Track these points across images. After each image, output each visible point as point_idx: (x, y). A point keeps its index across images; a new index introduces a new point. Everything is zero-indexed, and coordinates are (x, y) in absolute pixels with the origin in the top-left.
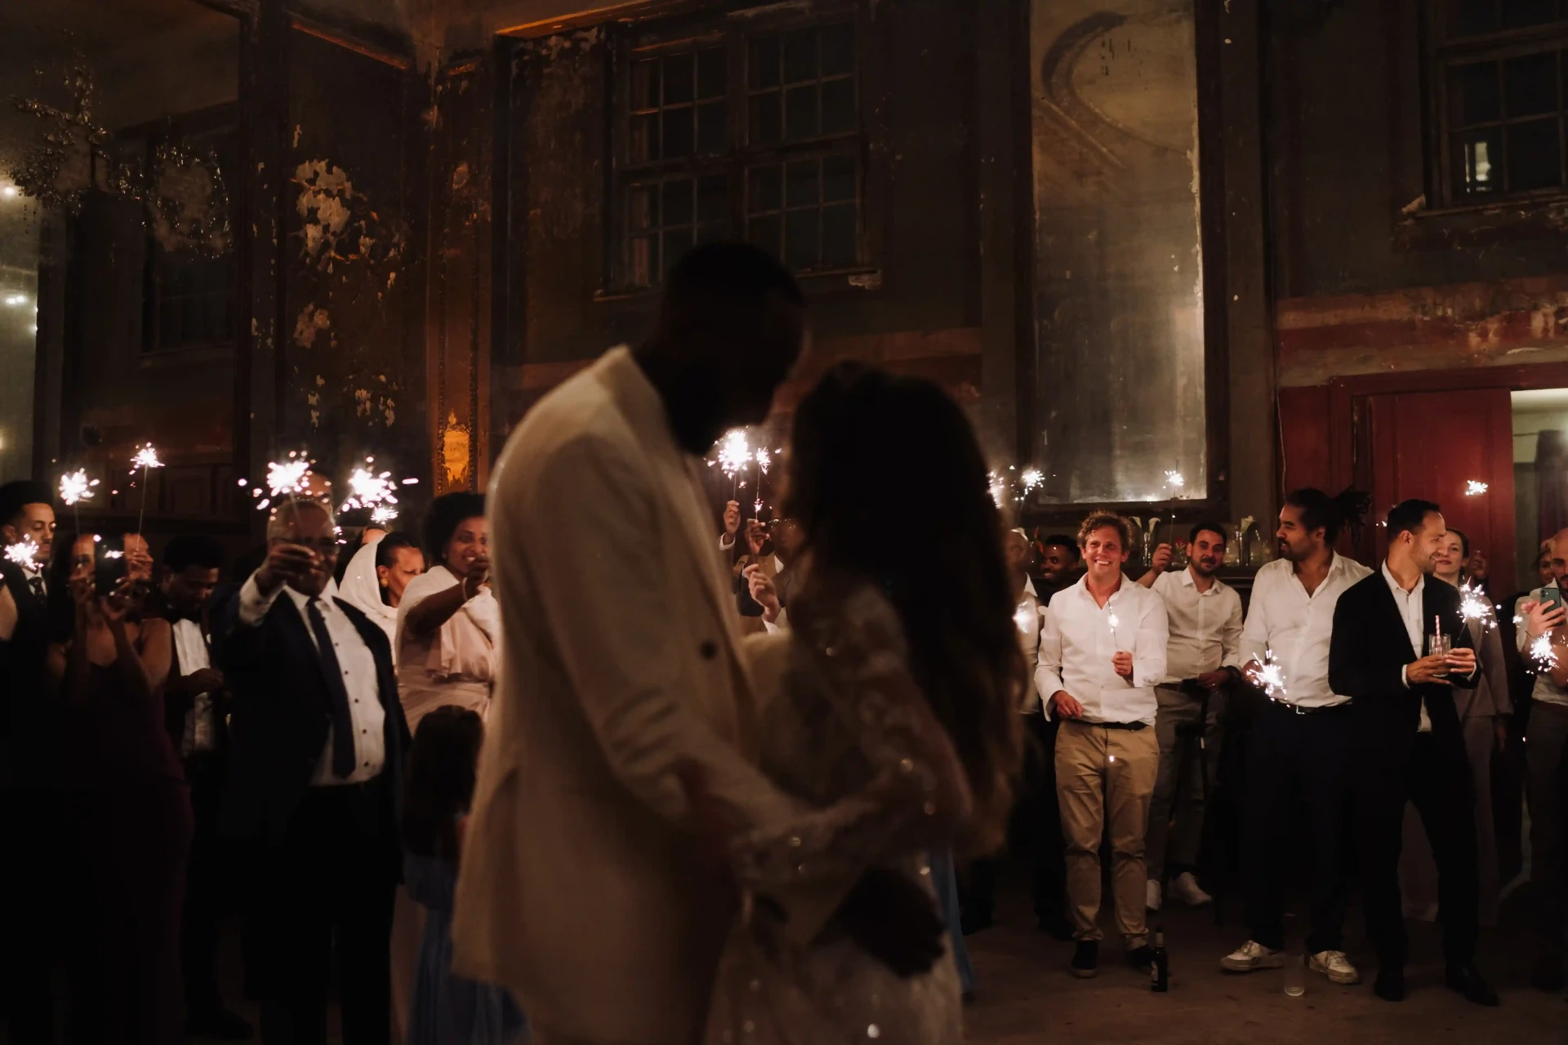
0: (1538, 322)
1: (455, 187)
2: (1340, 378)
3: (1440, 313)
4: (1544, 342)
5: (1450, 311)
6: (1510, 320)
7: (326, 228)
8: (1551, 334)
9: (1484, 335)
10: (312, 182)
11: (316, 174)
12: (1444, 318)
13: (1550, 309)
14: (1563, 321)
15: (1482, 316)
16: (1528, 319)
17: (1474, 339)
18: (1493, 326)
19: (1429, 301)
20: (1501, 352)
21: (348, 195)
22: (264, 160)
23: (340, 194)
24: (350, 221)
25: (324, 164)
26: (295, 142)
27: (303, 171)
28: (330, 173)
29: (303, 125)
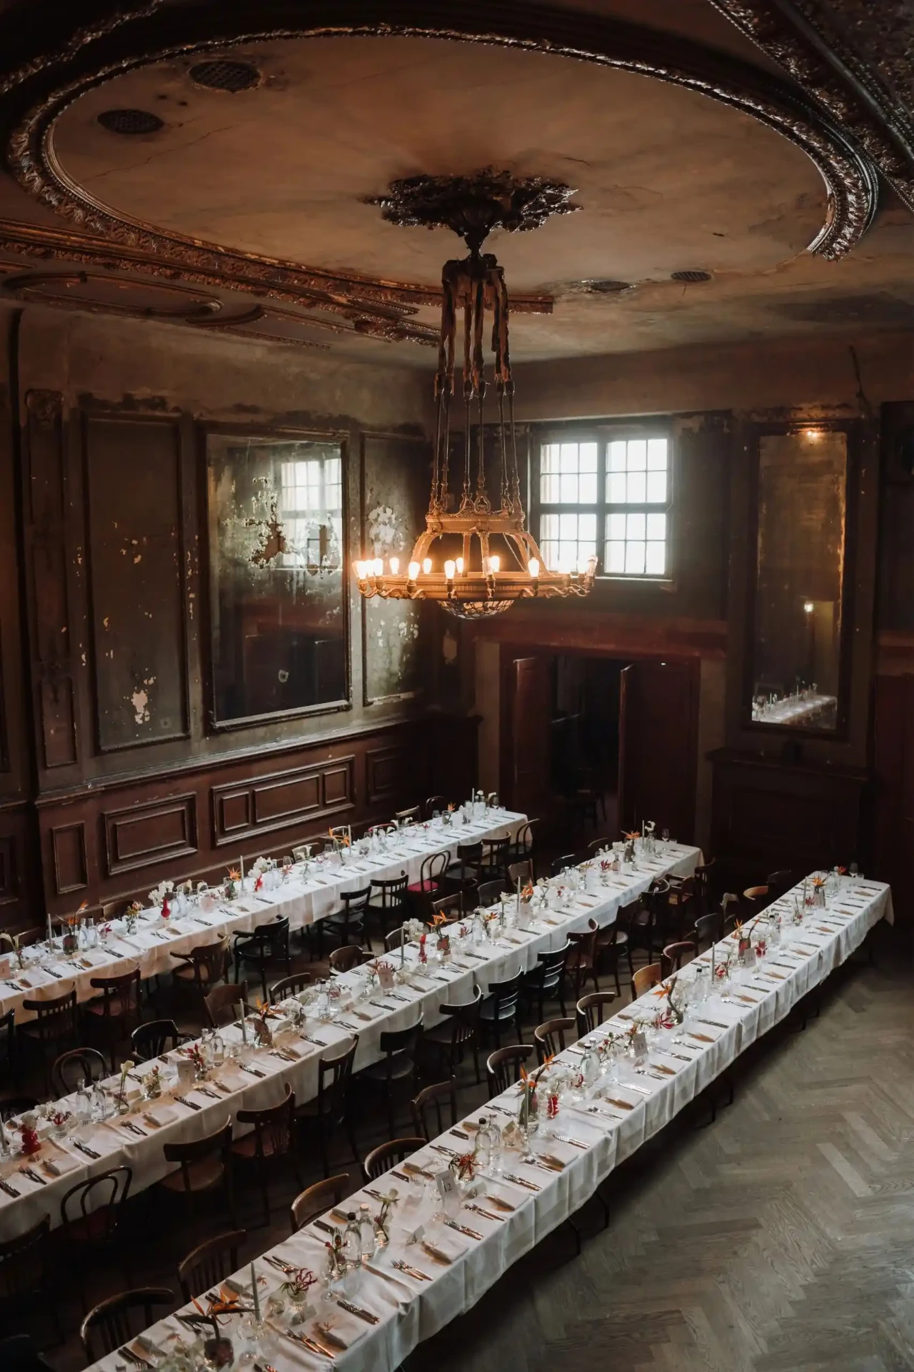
7: (383, 543)
10: (376, 520)
11: (379, 515)
21: (394, 521)
22: (354, 516)
23: (390, 522)
24: (395, 535)
25: (381, 508)
26: (368, 501)
27: (372, 515)
28: (385, 512)
29: (372, 490)
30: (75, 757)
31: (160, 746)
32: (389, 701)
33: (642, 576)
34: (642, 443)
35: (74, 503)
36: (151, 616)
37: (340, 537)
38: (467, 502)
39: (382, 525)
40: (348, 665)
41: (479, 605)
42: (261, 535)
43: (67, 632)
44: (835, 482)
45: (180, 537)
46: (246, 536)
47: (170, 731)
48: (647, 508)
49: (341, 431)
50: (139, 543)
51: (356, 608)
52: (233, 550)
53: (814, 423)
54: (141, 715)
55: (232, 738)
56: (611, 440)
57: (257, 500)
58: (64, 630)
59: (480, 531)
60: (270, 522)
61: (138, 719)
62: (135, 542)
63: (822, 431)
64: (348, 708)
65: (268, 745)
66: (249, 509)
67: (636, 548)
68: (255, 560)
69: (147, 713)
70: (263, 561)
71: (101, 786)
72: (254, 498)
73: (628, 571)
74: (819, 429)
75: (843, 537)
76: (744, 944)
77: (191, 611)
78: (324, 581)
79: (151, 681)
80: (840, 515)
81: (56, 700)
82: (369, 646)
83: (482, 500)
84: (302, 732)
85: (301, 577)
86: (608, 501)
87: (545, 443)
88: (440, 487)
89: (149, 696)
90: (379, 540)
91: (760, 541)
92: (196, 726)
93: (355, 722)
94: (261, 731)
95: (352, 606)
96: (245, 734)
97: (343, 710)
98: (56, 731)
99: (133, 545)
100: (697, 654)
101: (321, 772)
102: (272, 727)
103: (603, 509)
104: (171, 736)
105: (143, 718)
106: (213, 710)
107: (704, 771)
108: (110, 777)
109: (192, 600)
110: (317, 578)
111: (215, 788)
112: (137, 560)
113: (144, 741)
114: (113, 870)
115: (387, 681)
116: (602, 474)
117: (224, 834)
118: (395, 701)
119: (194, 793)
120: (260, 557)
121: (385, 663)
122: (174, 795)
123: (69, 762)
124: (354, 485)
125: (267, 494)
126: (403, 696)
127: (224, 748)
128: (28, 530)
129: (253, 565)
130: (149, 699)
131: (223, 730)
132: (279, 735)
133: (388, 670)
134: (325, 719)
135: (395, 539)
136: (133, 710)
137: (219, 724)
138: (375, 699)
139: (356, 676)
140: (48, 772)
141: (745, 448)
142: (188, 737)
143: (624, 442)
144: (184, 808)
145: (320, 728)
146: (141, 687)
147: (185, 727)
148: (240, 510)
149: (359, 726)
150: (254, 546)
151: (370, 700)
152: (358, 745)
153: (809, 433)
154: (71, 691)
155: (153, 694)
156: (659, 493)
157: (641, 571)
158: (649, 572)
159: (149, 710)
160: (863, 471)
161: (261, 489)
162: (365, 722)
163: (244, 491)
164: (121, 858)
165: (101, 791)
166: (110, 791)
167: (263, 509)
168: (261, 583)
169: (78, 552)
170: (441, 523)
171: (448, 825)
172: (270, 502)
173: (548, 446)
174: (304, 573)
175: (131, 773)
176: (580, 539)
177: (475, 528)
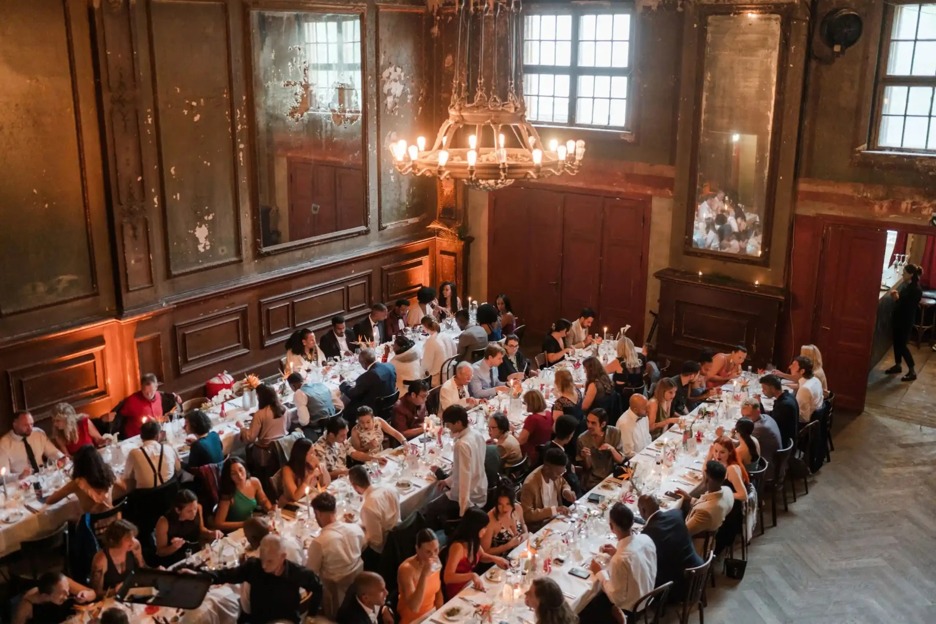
0: (904, 206)
1: (446, 65)
2: (820, 214)
3: (865, 195)
4: (905, 214)
5: (869, 195)
6: (893, 202)
7: (395, 97)
8: (909, 211)
9: (881, 207)
10: (388, 78)
11: (390, 73)
12: (866, 197)
13: (909, 201)
14: (914, 207)
15: (882, 199)
16: (900, 204)
17: (877, 208)
18: (886, 204)
19: (862, 189)
20: (887, 215)
21: (403, 79)
22: (371, 75)
23: (400, 79)
24: (404, 90)
25: (393, 68)
26: (382, 63)
27: (385, 74)
28: (396, 71)
29: (385, 52)
30: (151, 281)
31: (218, 269)
32: (399, 225)
33: (606, 127)
34: (608, 17)
35: (143, 72)
36: (209, 164)
37: (360, 93)
38: (481, 96)
39: (393, 83)
40: (366, 198)
41: (492, 182)
42: (296, 94)
43: (142, 181)
44: (768, 56)
45: (231, 98)
46: (284, 95)
47: (226, 256)
48: (611, 72)
49: (360, 4)
50: (197, 104)
51: (373, 151)
52: (274, 107)
53: (754, 6)
54: (203, 245)
55: (276, 260)
56: (583, 14)
57: (293, 65)
58: (139, 179)
59: (494, 123)
60: (304, 83)
61: (201, 248)
62: (194, 104)
63: (761, 13)
64: (367, 232)
65: (304, 265)
66: (285, 72)
67: (602, 106)
68: (292, 114)
69: (208, 243)
70: (297, 115)
71: (172, 305)
72: (290, 64)
73: (595, 123)
74: (758, 11)
75: (773, 102)
76: (688, 434)
77: (241, 159)
78: (348, 130)
79: (211, 217)
80: (771, 84)
81: (135, 236)
82: (383, 182)
83: (495, 98)
84: (330, 253)
85: (329, 127)
86: (580, 65)
87: (528, 14)
88: (460, 84)
89: (209, 230)
90: (391, 95)
91: (704, 102)
92: (247, 251)
93: (372, 244)
94: (298, 254)
95: (370, 150)
96: (286, 256)
97: (363, 234)
98: (137, 261)
99: (193, 106)
100: (649, 192)
101: (346, 284)
102: (308, 249)
103: (575, 71)
104: (227, 261)
105: (204, 247)
106: (260, 239)
107: (653, 288)
108: (180, 296)
109: (241, 150)
110: (342, 128)
111: (262, 301)
112: (197, 118)
113: (206, 265)
114: (183, 369)
115: (398, 210)
116: (575, 41)
117: (271, 337)
118: (404, 225)
119: (247, 305)
120: (296, 112)
121: (396, 195)
122: (231, 307)
123: (147, 286)
124: (370, 49)
125: (301, 59)
126: (411, 221)
127: (271, 268)
128: (106, 97)
129: (290, 118)
130: (209, 231)
131: (268, 254)
132: (313, 256)
133: (399, 201)
134: (348, 242)
135: (404, 94)
136: (196, 241)
137: (265, 250)
138: (388, 224)
139: (373, 206)
140: (130, 294)
141: (695, 26)
142: (241, 261)
143: (594, 16)
144: (238, 318)
145: (344, 250)
146: (203, 222)
147: (238, 252)
148: (279, 74)
149: (376, 246)
150: (292, 103)
151: (384, 225)
152: (376, 262)
153: (750, 15)
154: (147, 228)
155: (212, 227)
156: (622, 59)
157: (605, 123)
158: (612, 124)
159: (209, 241)
160: (793, 48)
161: (296, 56)
162: (380, 243)
163: (283, 58)
164: (189, 359)
165: (174, 308)
166: (181, 306)
167: (297, 73)
168: (297, 133)
169: (149, 113)
170: (462, 116)
171: (450, 330)
172: (303, 66)
173: (530, 17)
174: (331, 123)
175: (196, 292)
176: (555, 95)
177: (489, 121)
